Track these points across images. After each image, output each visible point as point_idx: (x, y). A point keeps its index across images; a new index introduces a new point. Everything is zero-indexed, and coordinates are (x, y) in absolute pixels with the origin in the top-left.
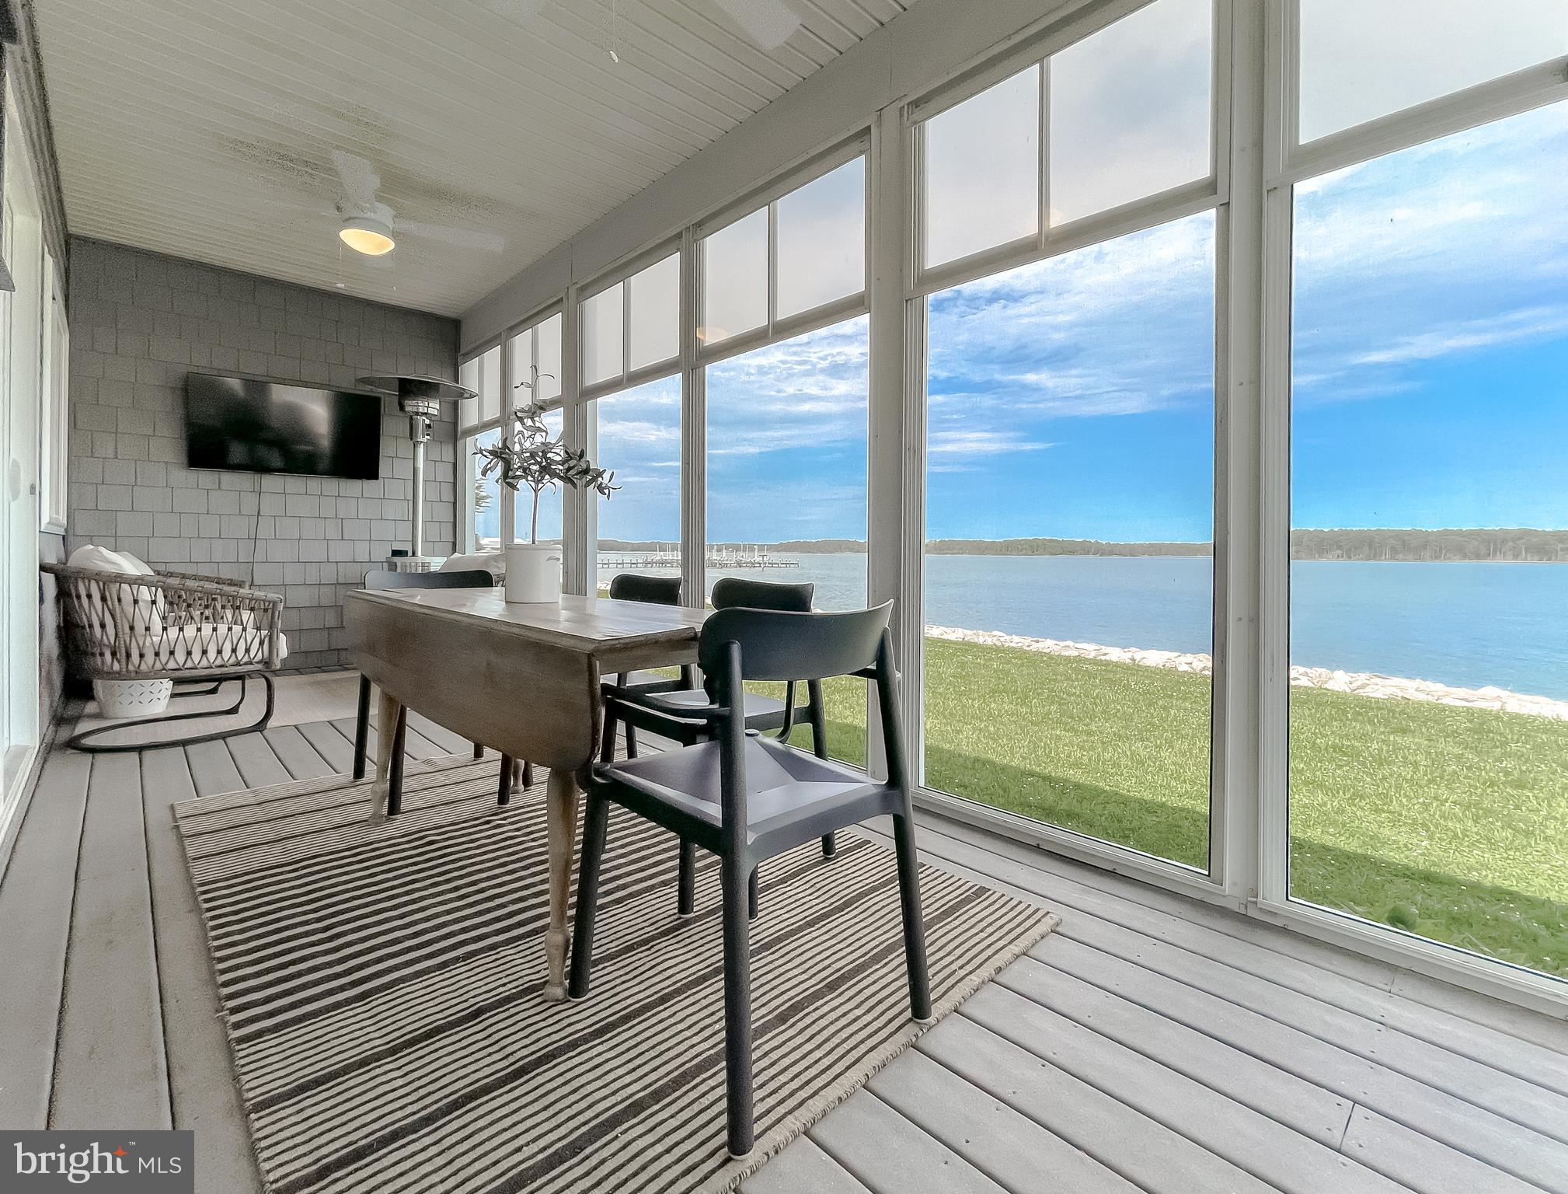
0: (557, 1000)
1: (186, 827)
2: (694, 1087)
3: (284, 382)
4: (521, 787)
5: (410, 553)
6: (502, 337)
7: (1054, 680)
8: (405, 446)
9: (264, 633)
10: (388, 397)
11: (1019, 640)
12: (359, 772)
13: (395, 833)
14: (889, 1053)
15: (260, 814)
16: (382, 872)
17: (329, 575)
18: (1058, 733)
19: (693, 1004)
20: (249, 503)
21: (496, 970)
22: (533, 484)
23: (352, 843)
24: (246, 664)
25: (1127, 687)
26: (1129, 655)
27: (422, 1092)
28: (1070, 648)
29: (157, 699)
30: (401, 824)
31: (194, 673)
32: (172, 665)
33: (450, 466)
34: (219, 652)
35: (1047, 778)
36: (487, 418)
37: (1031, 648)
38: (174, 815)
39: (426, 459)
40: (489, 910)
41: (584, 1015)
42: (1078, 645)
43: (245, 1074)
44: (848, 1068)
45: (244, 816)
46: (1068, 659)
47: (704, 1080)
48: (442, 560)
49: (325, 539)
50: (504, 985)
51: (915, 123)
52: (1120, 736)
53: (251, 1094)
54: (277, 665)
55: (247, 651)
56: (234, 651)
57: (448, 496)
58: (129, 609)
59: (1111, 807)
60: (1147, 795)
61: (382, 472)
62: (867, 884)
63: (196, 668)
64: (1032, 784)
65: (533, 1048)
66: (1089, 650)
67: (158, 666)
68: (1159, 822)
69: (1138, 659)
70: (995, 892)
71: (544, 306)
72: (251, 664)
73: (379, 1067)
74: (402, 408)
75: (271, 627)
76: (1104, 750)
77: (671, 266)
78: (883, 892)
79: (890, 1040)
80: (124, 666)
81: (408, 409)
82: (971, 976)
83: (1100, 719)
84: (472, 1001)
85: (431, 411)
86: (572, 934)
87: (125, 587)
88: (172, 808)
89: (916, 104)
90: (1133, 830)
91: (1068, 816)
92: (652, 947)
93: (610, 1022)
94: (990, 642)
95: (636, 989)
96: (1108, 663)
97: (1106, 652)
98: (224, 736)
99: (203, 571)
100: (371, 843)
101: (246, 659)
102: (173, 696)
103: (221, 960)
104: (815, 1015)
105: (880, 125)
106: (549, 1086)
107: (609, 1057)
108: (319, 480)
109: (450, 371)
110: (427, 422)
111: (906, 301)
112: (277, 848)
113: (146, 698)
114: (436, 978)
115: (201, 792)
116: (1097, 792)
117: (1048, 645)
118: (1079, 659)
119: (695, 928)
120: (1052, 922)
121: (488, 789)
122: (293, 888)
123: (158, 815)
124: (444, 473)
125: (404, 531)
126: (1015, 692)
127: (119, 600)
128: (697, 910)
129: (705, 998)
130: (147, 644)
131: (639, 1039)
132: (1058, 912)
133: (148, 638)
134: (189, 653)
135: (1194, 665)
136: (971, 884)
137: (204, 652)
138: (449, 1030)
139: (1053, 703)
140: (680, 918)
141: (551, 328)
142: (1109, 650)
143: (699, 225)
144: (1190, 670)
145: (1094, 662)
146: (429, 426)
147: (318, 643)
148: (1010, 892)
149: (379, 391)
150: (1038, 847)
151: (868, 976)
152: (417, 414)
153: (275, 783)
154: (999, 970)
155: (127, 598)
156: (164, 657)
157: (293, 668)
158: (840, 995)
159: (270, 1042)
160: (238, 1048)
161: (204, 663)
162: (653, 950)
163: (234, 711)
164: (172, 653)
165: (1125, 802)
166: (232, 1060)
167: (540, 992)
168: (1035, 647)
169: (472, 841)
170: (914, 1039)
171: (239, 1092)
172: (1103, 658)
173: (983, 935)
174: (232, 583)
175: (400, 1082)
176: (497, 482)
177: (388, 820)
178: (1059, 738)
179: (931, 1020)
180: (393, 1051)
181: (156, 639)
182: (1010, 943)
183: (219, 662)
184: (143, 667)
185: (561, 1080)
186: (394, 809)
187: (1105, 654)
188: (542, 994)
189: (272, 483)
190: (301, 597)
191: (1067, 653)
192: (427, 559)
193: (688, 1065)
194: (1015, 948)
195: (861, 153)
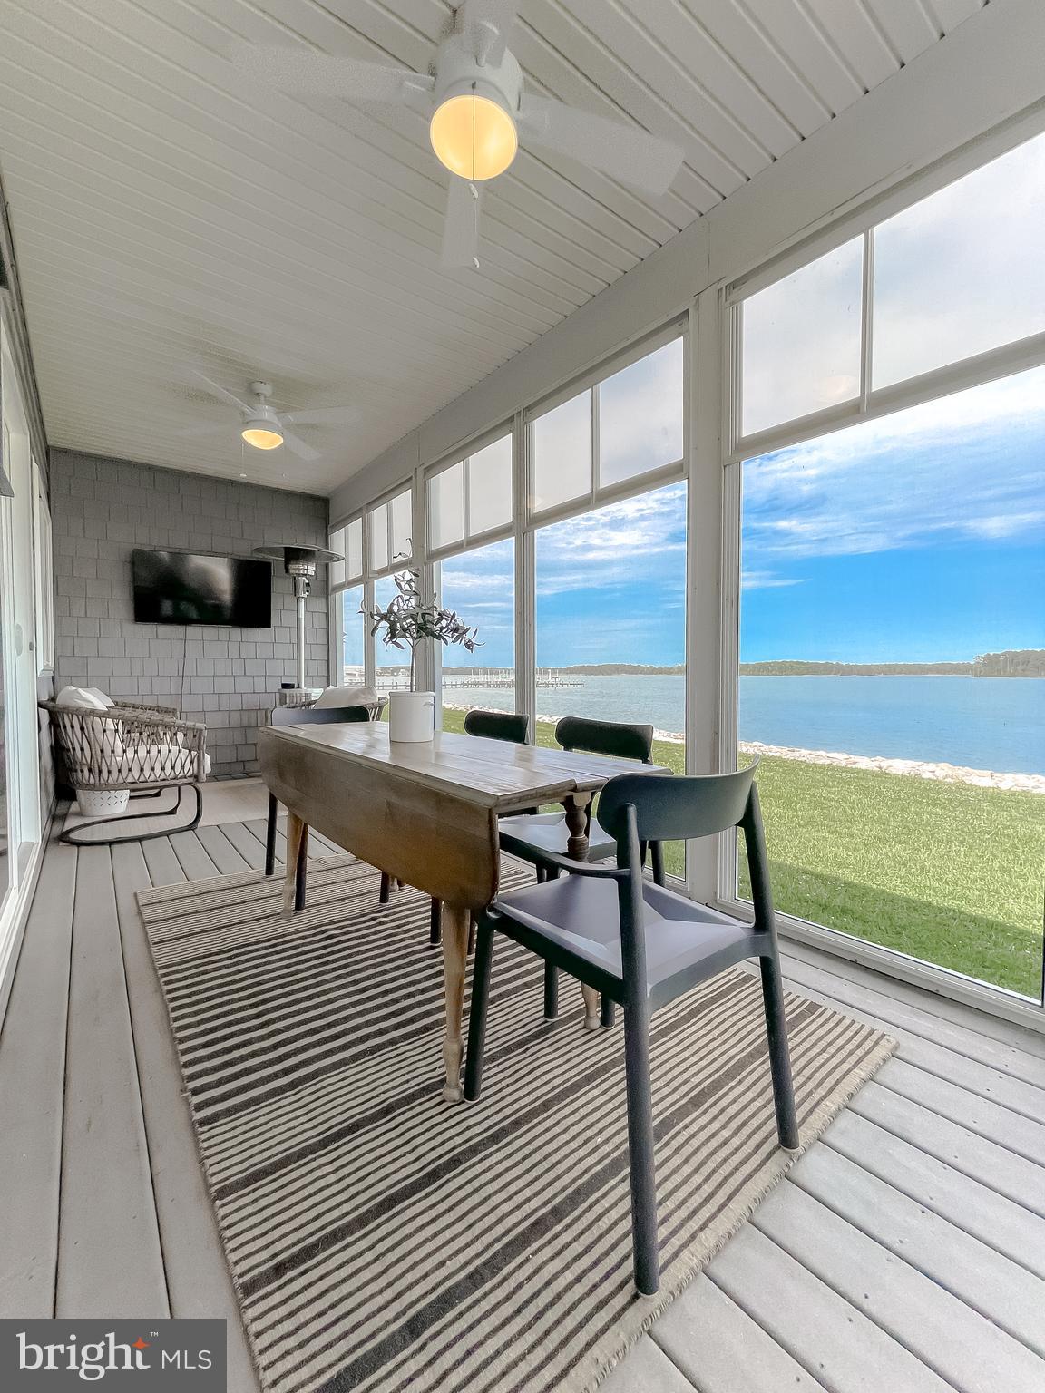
0: (455, 1101)
1: (149, 914)
2: (590, 1207)
3: (200, 553)
4: (397, 887)
5: (296, 686)
6: (362, 511)
7: (814, 786)
8: (290, 600)
9: (194, 753)
10: (277, 561)
11: (777, 750)
12: (269, 870)
13: (302, 926)
14: (766, 1184)
15: (198, 904)
16: (297, 963)
17: (236, 703)
18: (824, 834)
19: (573, 1113)
20: (178, 649)
21: (399, 1066)
22: (411, 641)
23: (270, 934)
24: (181, 778)
25: (879, 793)
26: (876, 764)
27: (353, 1190)
28: (823, 757)
29: (120, 803)
30: (306, 918)
31: (145, 785)
32: (130, 779)
33: (324, 616)
34: (163, 769)
35: (818, 876)
36: (352, 576)
37: (788, 757)
38: (137, 903)
39: (306, 611)
40: (386, 1005)
41: (479, 1119)
42: (831, 755)
43: (208, 1158)
44: (729, 1198)
45: (186, 906)
46: (822, 767)
47: (597, 1201)
48: (320, 691)
49: (232, 675)
50: (408, 1081)
51: (733, 303)
52: (879, 839)
53: (214, 1180)
54: (204, 777)
55: (182, 768)
56: (173, 768)
57: (322, 640)
58: (100, 736)
59: (880, 905)
60: (913, 894)
61: (274, 621)
62: (706, 995)
63: (147, 782)
64: (806, 881)
65: (440, 1151)
66: (840, 758)
67: (121, 780)
68: (928, 921)
69: (885, 767)
70: (826, 1009)
71: (396, 485)
72: (185, 778)
73: (315, 1159)
74: (287, 571)
75: (199, 748)
76: (867, 851)
77: (505, 444)
78: (722, 1004)
79: (764, 1168)
80: (97, 782)
81: (292, 571)
82: (827, 1102)
83: (859, 823)
84: (383, 1097)
85: (309, 573)
86: (466, 1042)
87: (97, 719)
88: (135, 895)
89: (733, 285)
90: (904, 928)
91: (842, 911)
92: (527, 1049)
93: (504, 1127)
94: (751, 751)
95: (520, 1094)
96: (859, 771)
97: (856, 760)
98: (168, 834)
99: (148, 702)
100: (284, 936)
101: (181, 774)
102: (131, 798)
103: (182, 1041)
104: (687, 1134)
105: (698, 309)
106: (461, 1194)
107: (508, 1165)
108: (227, 629)
109: (321, 540)
110: (307, 581)
111: (725, 467)
112: (213, 936)
113: (112, 802)
114: (350, 1070)
115: (155, 885)
116: (866, 891)
117: (803, 754)
118: (831, 767)
119: (563, 1031)
120: (890, 1046)
121: (370, 888)
122: (229, 975)
123: (127, 904)
124: (319, 621)
125: (290, 667)
126: (780, 798)
127: (93, 729)
128: (561, 1013)
129: (583, 1106)
130: (113, 763)
131: (531, 1147)
132: (895, 1035)
133: (113, 758)
134: (142, 770)
135: (937, 773)
136: (801, 999)
137: (153, 769)
138: (367, 1126)
139: (816, 807)
140: (546, 1022)
141: (403, 502)
142: (857, 759)
143: (528, 409)
144: (932, 777)
145: (845, 770)
146: (308, 585)
147: (229, 756)
148: (842, 1010)
149: (270, 558)
150: (855, 962)
151: (727, 1093)
152: (299, 575)
153: (206, 877)
154: (851, 1096)
155: (98, 728)
156: (125, 772)
157: (213, 777)
158: (704, 1113)
159: (225, 1125)
160: (200, 1130)
161: (153, 778)
162: (529, 1053)
163: (173, 812)
164: (130, 770)
165: (892, 900)
166: (197, 1142)
167: (438, 1091)
168: (791, 756)
169: (363, 936)
170: (786, 1170)
171: (205, 1176)
172: (854, 766)
173: (826, 1055)
174: (167, 711)
175: (333, 1178)
176: (384, 640)
177: (296, 914)
178: (825, 839)
179: (799, 1150)
180: (324, 1144)
181: (119, 759)
182: (855, 1066)
183: (163, 777)
184: (111, 781)
185: (469, 1189)
186: (300, 905)
187: (855, 763)
188: (441, 1094)
189: (194, 631)
190: (217, 720)
191: (820, 762)
192: (309, 690)
193: (580, 1182)
194: (861, 1072)
195: (680, 334)
